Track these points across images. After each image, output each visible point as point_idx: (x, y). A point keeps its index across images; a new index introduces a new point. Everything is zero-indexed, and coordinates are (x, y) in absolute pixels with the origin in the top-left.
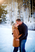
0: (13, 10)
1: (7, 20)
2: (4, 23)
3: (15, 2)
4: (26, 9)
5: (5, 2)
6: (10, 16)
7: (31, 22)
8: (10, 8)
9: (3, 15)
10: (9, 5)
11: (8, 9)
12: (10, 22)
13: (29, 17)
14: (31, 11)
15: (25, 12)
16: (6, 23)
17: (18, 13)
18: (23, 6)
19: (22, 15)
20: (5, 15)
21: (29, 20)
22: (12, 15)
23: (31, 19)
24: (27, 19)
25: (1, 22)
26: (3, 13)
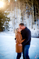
0: (16, 17)
1: (10, 28)
2: (7, 30)
3: (18, 9)
4: (29, 16)
5: (8, 10)
6: (13, 24)
7: (34, 29)
8: (13, 15)
9: (5, 22)
10: (11, 12)
11: (11, 16)
12: (13, 29)
13: (32, 24)
14: (35, 18)
15: (28, 19)
16: (9, 30)
17: (21, 20)
18: (26, 13)
19: (25, 22)
20: (7, 22)
21: (32, 28)
22: (15, 23)
23: (35, 26)
24: (31, 26)
25: (4, 30)
26: (6, 20)
